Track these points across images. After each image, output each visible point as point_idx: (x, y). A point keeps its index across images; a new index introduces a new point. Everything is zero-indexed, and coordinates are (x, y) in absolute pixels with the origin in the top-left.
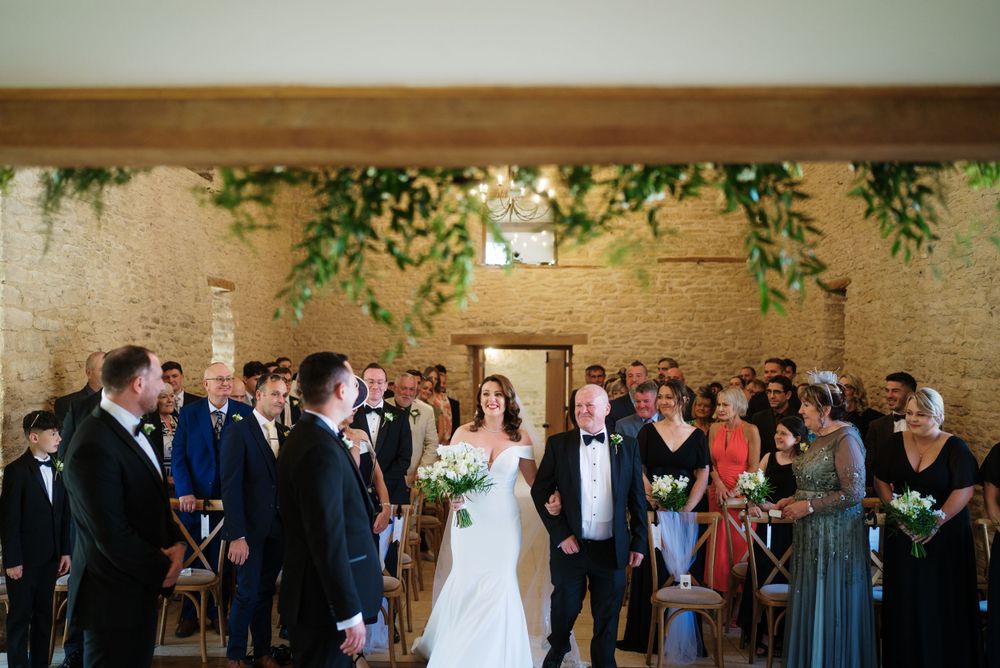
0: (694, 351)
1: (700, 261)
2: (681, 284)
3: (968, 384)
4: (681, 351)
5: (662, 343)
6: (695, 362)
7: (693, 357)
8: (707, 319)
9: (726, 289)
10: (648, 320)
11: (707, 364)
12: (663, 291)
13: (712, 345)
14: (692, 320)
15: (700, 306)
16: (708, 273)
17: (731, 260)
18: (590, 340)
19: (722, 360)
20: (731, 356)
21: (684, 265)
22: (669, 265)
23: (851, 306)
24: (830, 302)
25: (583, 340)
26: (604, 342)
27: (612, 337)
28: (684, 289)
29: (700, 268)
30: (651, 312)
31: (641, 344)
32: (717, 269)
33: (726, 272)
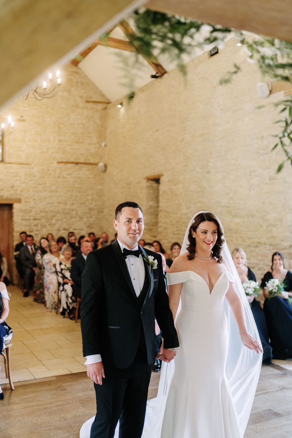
0: (74, 207)
1: (77, 163)
2: (68, 174)
3: (237, 220)
4: (68, 207)
5: (59, 203)
6: (74, 212)
7: (73, 210)
8: (80, 192)
9: (89, 178)
10: (52, 191)
11: (80, 213)
12: (59, 177)
13: (82, 204)
14: (72, 192)
15: (77, 185)
16: (80, 170)
17: (91, 164)
18: (23, 201)
19: (87, 211)
20: (91, 209)
21: (70, 165)
22: (62, 165)
23: (163, 187)
24: (148, 184)
25: (19, 201)
26: (30, 202)
27: (34, 200)
28: (69, 177)
29: (77, 167)
30: (53, 188)
31: (48, 203)
32: (85, 168)
33: (89, 170)
